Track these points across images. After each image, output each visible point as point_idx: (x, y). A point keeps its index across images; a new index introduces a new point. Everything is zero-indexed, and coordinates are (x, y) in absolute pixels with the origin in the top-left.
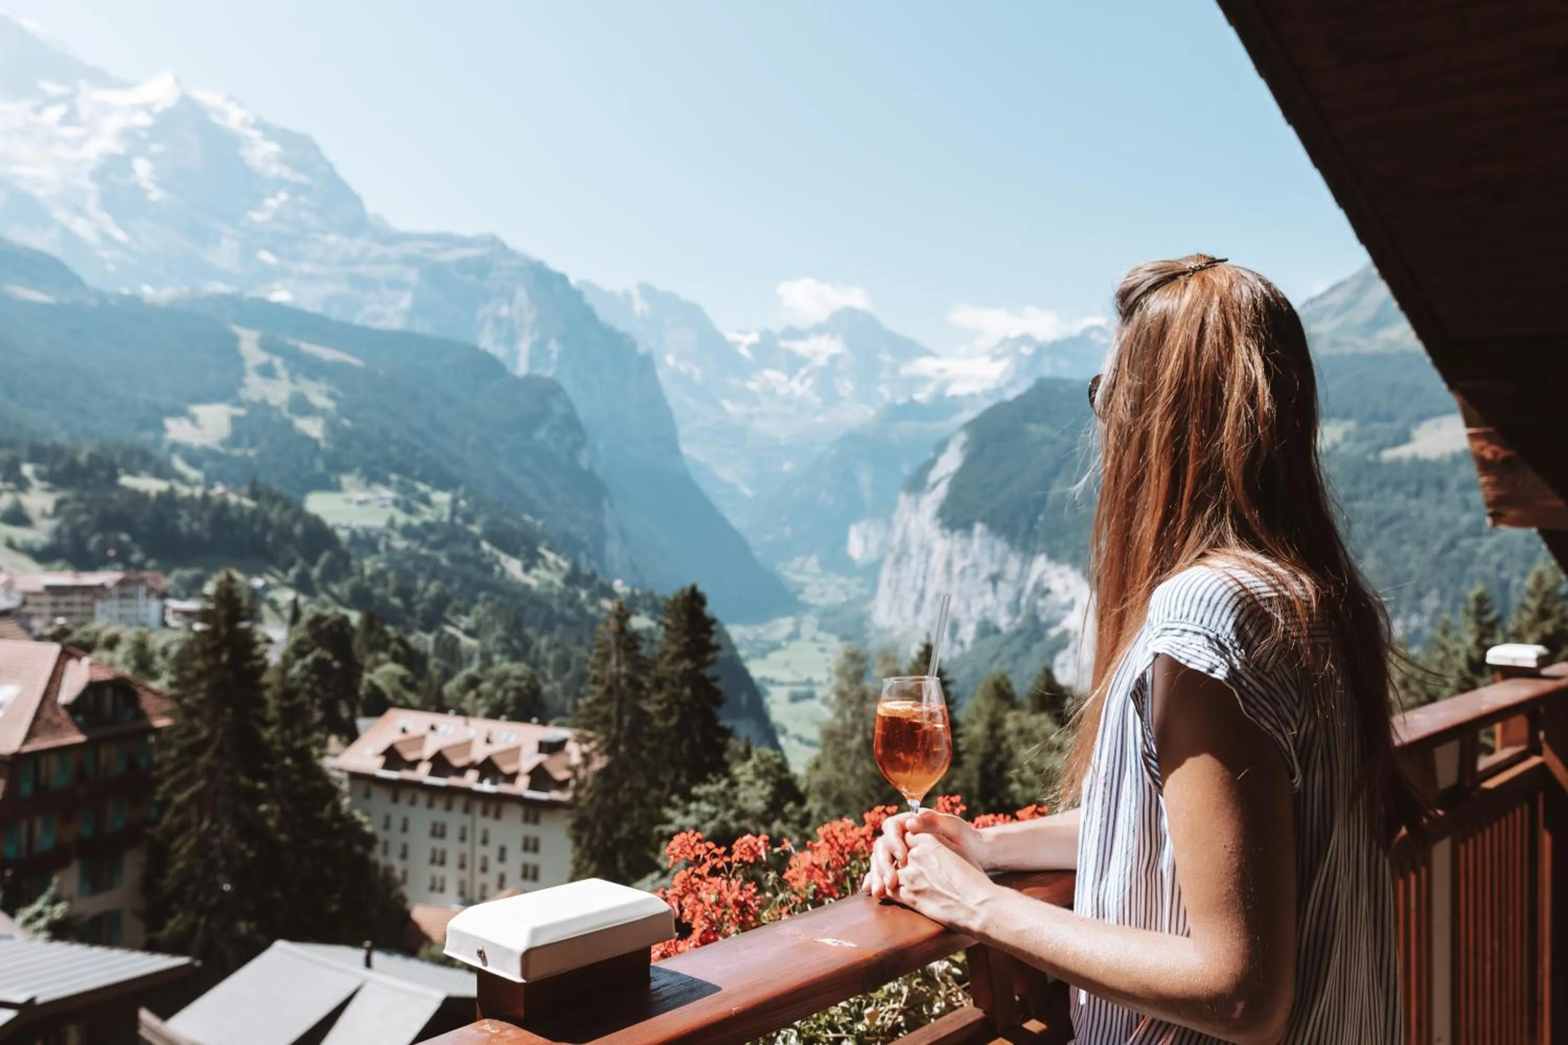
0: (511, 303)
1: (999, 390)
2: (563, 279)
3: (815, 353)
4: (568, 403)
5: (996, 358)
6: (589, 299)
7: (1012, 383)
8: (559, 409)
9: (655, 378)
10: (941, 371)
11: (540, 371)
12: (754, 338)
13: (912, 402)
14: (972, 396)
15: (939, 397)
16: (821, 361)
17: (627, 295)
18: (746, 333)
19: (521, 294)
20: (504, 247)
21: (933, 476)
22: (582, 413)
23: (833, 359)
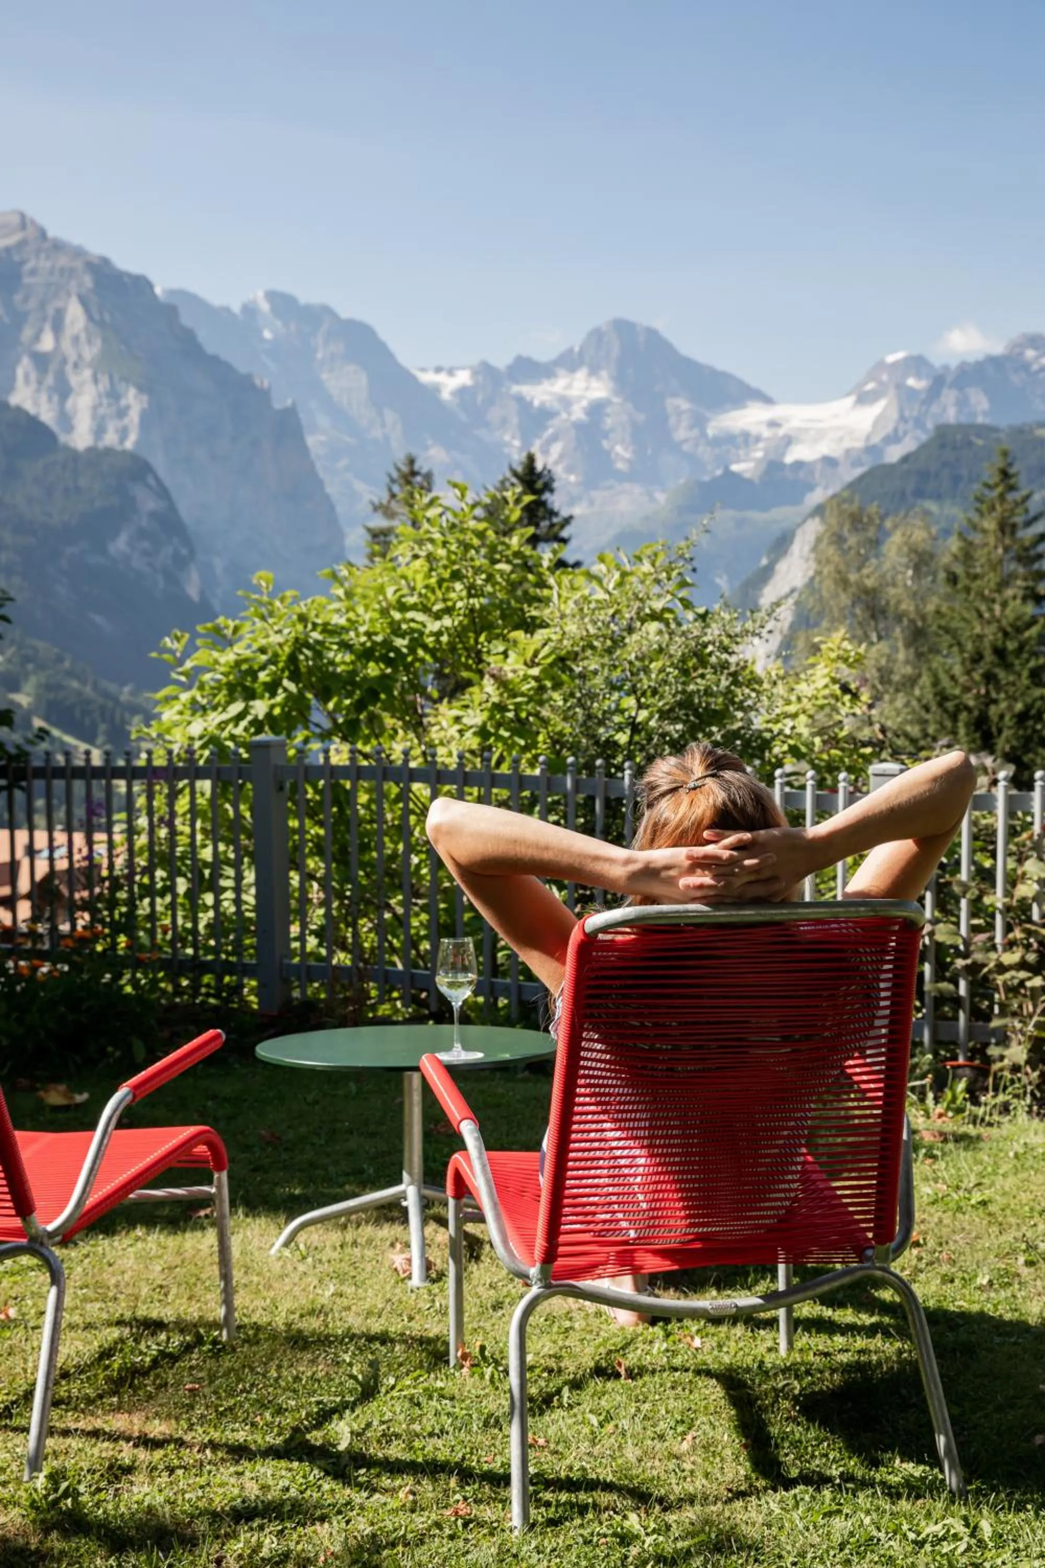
0: (58, 327)
1: (871, 450)
2: (142, 284)
3: (566, 402)
4: (163, 493)
5: (864, 399)
6: (186, 320)
7: (894, 438)
8: (149, 503)
9: (304, 450)
10: (773, 424)
11: (110, 439)
12: (463, 378)
13: (728, 474)
14: (829, 462)
15: (774, 466)
16: (578, 413)
17: (250, 310)
18: (451, 372)
19: (75, 314)
20: (43, 234)
21: (768, 596)
22: (185, 510)
23: (596, 409)
